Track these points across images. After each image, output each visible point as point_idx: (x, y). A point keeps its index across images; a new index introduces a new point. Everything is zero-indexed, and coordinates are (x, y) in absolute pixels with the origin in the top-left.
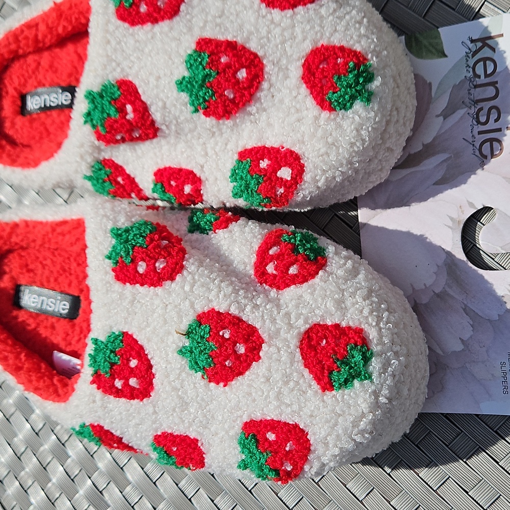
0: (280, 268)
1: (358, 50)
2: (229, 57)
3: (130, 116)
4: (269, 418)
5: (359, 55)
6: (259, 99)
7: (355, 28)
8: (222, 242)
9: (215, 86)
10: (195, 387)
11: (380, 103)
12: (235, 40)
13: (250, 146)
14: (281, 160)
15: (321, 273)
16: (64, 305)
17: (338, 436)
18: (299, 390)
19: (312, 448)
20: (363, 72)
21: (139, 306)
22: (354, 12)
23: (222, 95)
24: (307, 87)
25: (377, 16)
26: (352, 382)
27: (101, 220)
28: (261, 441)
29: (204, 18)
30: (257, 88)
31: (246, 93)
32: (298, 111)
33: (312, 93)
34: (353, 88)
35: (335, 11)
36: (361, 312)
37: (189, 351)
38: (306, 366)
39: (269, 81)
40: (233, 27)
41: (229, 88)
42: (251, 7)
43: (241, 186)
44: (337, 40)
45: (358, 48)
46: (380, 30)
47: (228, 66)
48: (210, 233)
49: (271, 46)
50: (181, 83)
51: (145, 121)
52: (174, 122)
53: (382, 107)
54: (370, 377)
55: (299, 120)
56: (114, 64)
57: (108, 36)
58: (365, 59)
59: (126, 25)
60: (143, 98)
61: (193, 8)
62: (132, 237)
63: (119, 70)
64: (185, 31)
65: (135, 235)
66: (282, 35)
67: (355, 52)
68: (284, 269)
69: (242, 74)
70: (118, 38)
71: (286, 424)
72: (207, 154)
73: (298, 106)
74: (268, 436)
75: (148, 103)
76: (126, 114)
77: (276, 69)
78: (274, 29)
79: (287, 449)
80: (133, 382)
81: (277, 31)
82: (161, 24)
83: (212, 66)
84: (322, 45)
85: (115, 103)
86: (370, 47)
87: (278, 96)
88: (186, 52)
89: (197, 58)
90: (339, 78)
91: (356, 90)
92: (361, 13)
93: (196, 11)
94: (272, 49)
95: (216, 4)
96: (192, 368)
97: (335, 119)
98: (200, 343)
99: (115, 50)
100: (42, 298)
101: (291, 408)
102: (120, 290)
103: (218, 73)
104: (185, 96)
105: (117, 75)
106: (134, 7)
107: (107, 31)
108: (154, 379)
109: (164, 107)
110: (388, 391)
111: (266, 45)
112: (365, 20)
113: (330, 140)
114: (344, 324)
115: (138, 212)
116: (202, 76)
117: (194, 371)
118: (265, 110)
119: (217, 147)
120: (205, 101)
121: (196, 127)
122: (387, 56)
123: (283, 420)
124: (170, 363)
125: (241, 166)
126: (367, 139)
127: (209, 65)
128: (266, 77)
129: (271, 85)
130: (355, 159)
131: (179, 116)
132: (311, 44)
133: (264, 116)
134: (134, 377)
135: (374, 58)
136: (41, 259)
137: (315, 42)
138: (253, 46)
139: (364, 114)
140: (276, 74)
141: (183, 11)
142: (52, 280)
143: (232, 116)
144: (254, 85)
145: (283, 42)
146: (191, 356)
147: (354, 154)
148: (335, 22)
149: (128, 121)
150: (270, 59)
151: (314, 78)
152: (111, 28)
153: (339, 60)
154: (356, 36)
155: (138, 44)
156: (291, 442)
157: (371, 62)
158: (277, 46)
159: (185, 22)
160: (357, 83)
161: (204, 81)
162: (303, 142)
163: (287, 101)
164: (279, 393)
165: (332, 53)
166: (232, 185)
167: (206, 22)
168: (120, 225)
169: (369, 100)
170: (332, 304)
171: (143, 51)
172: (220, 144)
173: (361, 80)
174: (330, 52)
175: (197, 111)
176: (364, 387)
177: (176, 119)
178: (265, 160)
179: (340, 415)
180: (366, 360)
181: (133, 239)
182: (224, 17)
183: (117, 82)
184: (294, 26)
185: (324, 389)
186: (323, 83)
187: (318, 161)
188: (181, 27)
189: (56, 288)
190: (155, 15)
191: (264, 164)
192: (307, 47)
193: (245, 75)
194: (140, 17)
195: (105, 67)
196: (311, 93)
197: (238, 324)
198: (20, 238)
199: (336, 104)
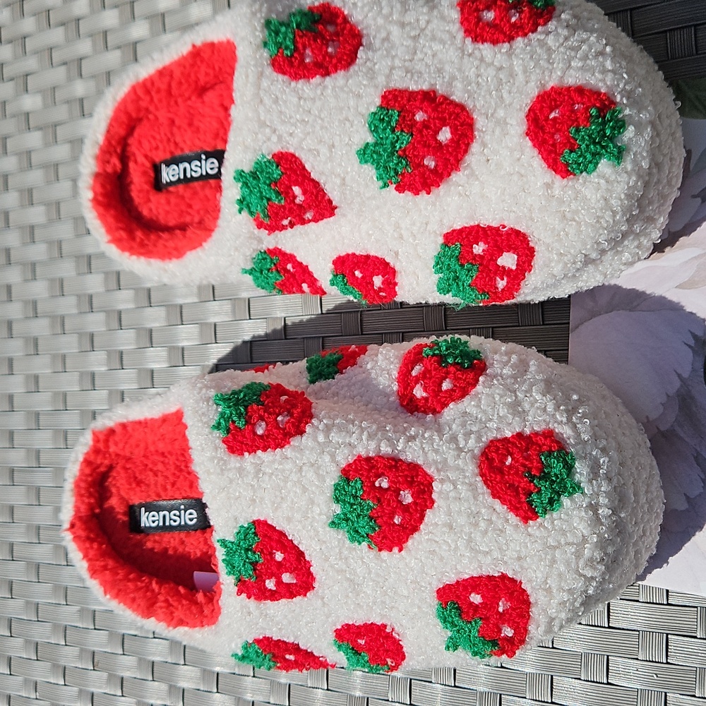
0: (430, 387)
4: (467, 577)
10: (363, 562)
15: (481, 379)
16: (191, 514)
17: (560, 575)
18: (494, 530)
19: (532, 600)
21: (266, 478)
26: (558, 500)
28: (465, 609)
36: (545, 410)
37: (343, 520)
38: (494, 496)
54: (579, 487)
68: (435, 387)
71: (490, 578)
74: (472, 600)
79: (501, 609)
80: (287, 578)
96: (352, 540)
98: (355, 504)
100: (162, 514)
101: (491, 556)
102: (238, 465)
108: (311, 568)
110: (607, 500)
114: (527, 431)
117: (357, 544)
123: (485, 573)
124: (324, 542)
134: (286, 572)
136: (150, 466)
142: (169, 487)
146: (347, 525)
156: (503, 599)
164: (470, 540)
170: (506, 410)
176: (576, 503)
179: (555, 548)
180: (569, 468)
185: (526, 519)
189: (176, 496)
197: (395, 467)
198: (121, 445)
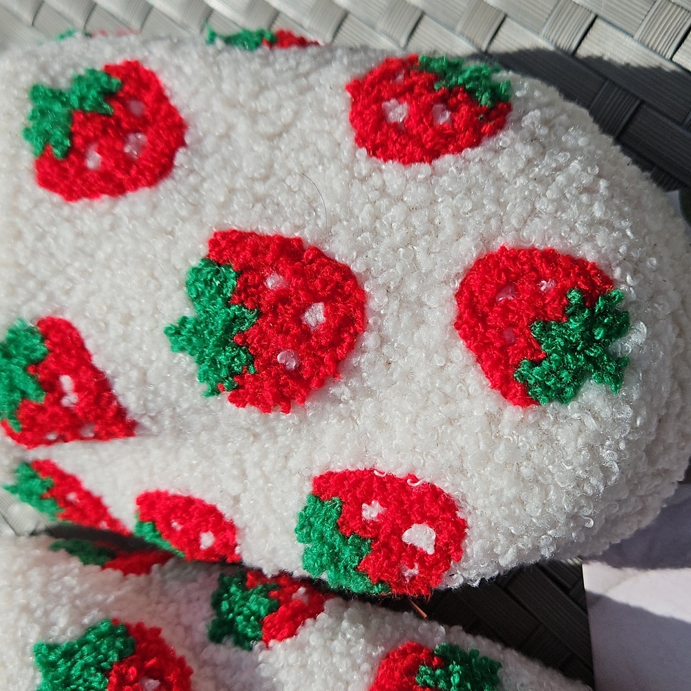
1: (591, 257)
2: (284, 276)
3: (70, 399)
5: (593, 272)
6: (357, 369)
7: (580, 205)
8: (283, 676)
9: (253, 342)
11: (645, 383)
12: (297, 235)
13: (340, 467)
14: (411, 507)
20: (603, 313)
22: (575, 165)
23: (270, 363)
24: (469, 347)
25: (628, 169)
27: (17, 620)
29: (227, 181)
30: (351, 347)
31: (326, 357)
32: (447, 399)
33: (479, 360)
34: (579, 353)
35: (529, 162)
39: (379, 330)
40: (294, 204)
41: (285, 348)
42: (335, 157)
43: (321, 555)
44: (538, 236)
45: (589, 254)
46: (638, 205)
47: (282, 297)
48: (257, 646)
49: (382, 250)
50: (178, 333)
51: (104, 410)
52: (167, 412)
53: (649, 392)
55: (450, 421)
56: (31, 284)
57: (20, 223)
58: (609, 281)
59: (57, 198)
60: (98, 361)
61: (203, 157)
62: (78, 673)
63: (42, 297)
64: (184, 213)
65: (86, 666)
66: (406, 223)
67: (582, 263)
69: (316, 315)
70: (40, 226)
72: (244, 474)
73: (448, 389)
75: (108, 372)
76: (63, 394)
77: (395, 305)
78: (388, 209)
81: (396, 212)
82: (131, 196)
83: (246, 297)
84: (503, 249)
85: (36, 371)
86: (616, 250)
87: (400, 364)
88: (186, 261)
89: (211, 280)
90: (546, 328)
91: (588, 358)
92: (593, 168)
93: (209, 165)
94: (384, 256)
95: (256, 148)
97: (537, 424)
99: (34, 253)
103: (259, 315)
104: (186, 362)
105: (39, 308)
106: (73, 157)
107: (15, 210)
109: (144, 381)
111: (370, 248)
112: (603, 184)
113: (526, 471)
115: (100, 597)
116: (224, 321)
118: (370, 393)
119: (267, 463)
120: (233, 374)
121: (217, 422)
122: (658, 270)
125: (320, 510)
126: (616, 468)
127: (239, 295)
128: (371, 321)
129: (383, 340)
130: (588, 511)
131: (177, 401)
132: (476, 246)
133: (369, 405)
135: (628, 278)
137: (486, 241)
138: (340, 249)
139: (606, 412)
140: (395, 314)
141: (182, 166)
143: (296, 407)
144: (343, 340)
145: (410, 241)
147: (583, 502)
148: (531, 191)
149: (67, 409)
150: (380, 281)
151: (486, 327)
152: (24, 204)
153: (545, 285)
154: (583, 224)
155: (81, 242)
157: (623, 287)
158: (395, 250)
159: (185, 192)
160: (590, 341)
161: (228, 329)
162: (462, 471)
163: (421, 375)
165: (526, 267)
166: (301, 546)
167: (232, 191)
168: (55, 634)
169: (617, 379)
171: (92, 256)
172: (272, 456)
173: (599, 334)
174: (523, 264)
175: (215, 391)
177: (173, 406)
178: (373, 502)
181: (80, 677)
182: (272, 180)
183: (41, 323)
184: (434, 202)
186: (507, 337)
187: (497, 515)
188: (175, 204)
190: (119, 175)
191: (372, 511)
192: (467, 252)
193: (321, 318)
194: (85, 181)
195: (12, 290)
196: (477, 361)
199: (538, 390)
